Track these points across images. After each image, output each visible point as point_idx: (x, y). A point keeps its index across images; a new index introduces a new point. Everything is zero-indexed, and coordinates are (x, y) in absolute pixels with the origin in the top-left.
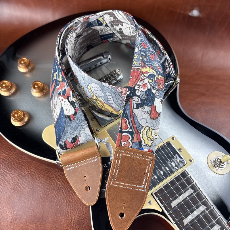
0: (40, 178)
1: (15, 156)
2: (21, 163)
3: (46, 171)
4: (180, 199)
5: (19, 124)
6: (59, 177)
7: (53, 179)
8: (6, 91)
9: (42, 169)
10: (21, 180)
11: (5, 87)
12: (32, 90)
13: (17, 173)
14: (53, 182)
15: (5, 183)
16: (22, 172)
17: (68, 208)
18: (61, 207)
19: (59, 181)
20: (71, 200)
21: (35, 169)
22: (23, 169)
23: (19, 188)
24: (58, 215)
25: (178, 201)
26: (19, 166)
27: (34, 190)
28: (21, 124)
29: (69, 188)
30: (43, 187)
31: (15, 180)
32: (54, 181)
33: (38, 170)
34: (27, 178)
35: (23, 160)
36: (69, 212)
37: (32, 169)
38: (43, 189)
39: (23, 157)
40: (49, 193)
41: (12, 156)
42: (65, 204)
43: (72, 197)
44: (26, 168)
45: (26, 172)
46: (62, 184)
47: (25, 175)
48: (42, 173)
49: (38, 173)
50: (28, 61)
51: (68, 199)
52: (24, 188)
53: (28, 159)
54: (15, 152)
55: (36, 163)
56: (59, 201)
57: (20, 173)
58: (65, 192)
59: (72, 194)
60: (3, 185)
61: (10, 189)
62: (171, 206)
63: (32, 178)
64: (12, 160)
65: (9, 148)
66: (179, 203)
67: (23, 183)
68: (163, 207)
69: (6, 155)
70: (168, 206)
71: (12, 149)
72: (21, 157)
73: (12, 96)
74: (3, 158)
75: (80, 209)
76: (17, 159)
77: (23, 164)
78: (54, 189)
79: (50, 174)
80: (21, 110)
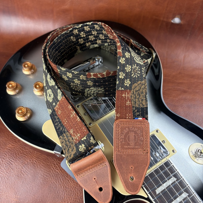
0: (40, 166)
1: (20, 147)
2: (24, 153)
3: (46, 160)
4: (164, 186)
5: (22, 119)
6: (57, 166)
7: (52, 167)
8: (12, 91)
9: (42, 158)
10: (24, 168)
11: (11, 87)
12: (34, 90)
13: (20, 162)
14: (52, 170)
15: (11, 170)
16: (25, 161)
17: (65, 193)
18: (59, 192)
19: (57, 169)
20: (67, 186)
21: (37, 158)
22: (26, 158)
23: (22, 175)
24: (56, 199)
25: (162, 188)
26: (23, 156)
27: (35, 176)
28: (24, 119)
29: (66, 175)
30: (43, 175)
31: (19, 168)
32: (52, 168)
33: (39, 159)
34: (29, 166)
35: (26, 150)
36: (65, 197)
37: (34, 158)
38: (43, 176)
39: (26, 148)
40: (48, 180)
41: (16, 147)
42: (62, 190)
43: (68, 183)
44: (28, 157)
45: (29, 161)
46: (59, 172)
47: (27, 164)
48: (42, 162)
49: (39, 161)
50: (31, 64)
51: (65, 185)
52: (27, 175)
53: (30, 149)
54: (19, 143)
55: (38, 153)
56: (57, 187)
57: (23, 161)
58: (62, 179)
59: (69, 181)
60: (9, 172)
61: (14, 176)
62: (155, 193)
63: (34, 166)
64: (16, 150)
65: (15, 140)
66: (163, 190)
67: (26, 171)
68: (148, 193)
69: (11, 146)
70: (153, 192)
71: (17, 141)
72: (25, 148)
73: (17, 95)
74: (9, 148)
75: (75, 194)
76: (21, 150)
77: (26, 154)
78: (53, 176)
79: (49, 163)
80: (24, 107)
